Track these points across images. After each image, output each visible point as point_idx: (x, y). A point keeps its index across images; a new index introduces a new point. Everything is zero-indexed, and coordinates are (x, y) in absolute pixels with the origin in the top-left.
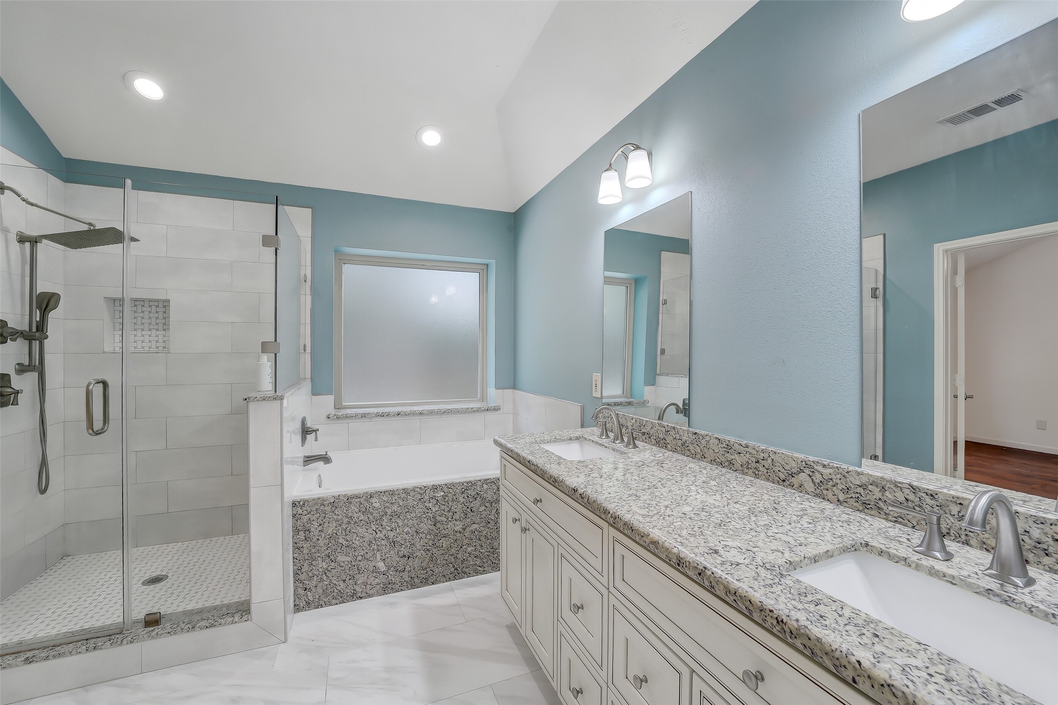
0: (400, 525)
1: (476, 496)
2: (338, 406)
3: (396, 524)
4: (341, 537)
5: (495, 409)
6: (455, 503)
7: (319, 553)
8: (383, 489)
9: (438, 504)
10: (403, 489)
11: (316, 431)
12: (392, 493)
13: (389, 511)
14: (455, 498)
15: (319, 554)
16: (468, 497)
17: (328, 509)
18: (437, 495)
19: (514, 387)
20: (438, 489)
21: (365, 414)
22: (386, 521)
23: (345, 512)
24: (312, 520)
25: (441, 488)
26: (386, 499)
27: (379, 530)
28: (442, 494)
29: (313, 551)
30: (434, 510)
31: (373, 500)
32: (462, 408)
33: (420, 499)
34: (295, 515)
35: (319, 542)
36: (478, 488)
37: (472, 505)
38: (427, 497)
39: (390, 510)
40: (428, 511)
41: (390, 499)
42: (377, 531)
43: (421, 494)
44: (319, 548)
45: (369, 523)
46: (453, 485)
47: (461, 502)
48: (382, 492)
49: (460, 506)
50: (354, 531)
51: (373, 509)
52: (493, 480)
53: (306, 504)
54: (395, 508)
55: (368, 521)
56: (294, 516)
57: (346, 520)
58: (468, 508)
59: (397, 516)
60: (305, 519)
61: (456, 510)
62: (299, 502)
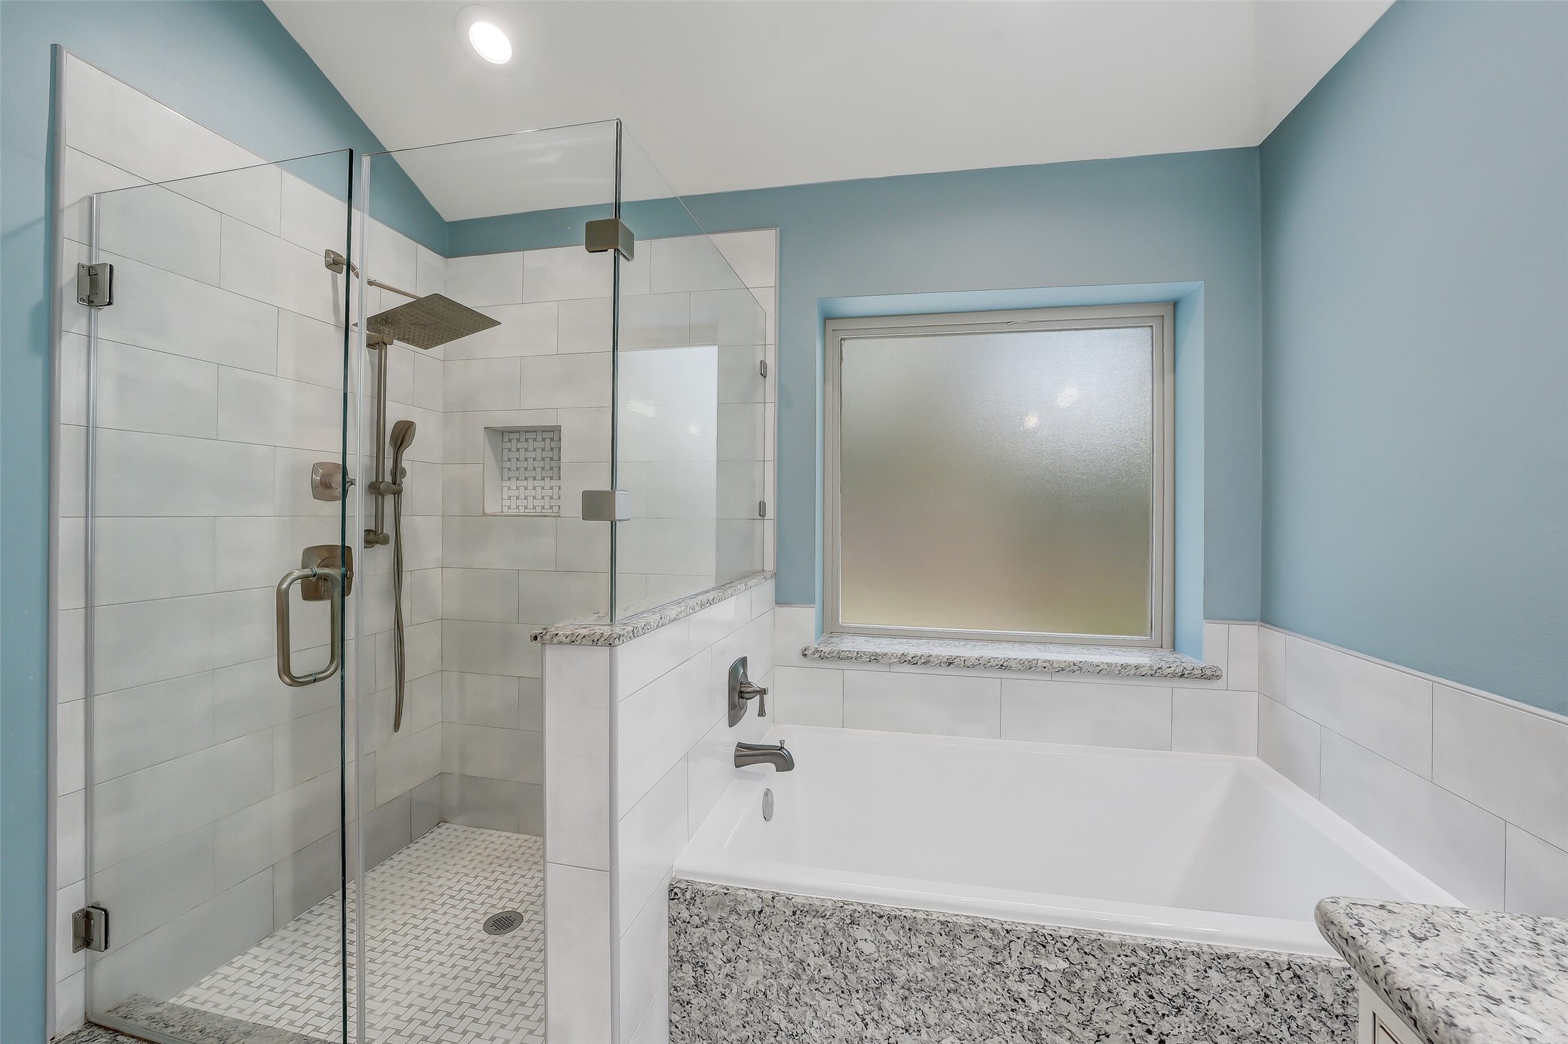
0: (932, 1021)
1: (1179, 1002)
2: (829, 626)
3: (919, 1015)
4: (775, 1007)
5: (1203, 677)
6: (1104, 1005)
7: (725, 1029)
8: (887, 907)
9: (1049, 992)
10: (942, 923)
11: (763, 692)
12: (910, 925)
13: (902, 975)
14: (1104, 988)
15: (725, 1033)
16: (1151, 997)
17: (747, 925)
18: (1044, 963)
19: (1267, 616)
20: (1050, 948)
21: (877, 654)
22: (891, 997)
23: (787, 943)
24: (710, 942)
25: (1059, 945)
26: (893, 938)
27: (873, 1019)
28: (1063, 965)
29: (712, 1019)
30: (1035, 1007)
31: (859, 933)
32: (1108, 664)
33: (991, 964)
34: (675, 921)
35: (726, 1002)
36: (1190, 977)
37: (1165, 1026)
38: (1012, 964)
39: (904, 971)
40: (1015, 1006)
41: (905, 940)
42: (868, 1019)
43: (997, 951)
44: (726, 1018)
45: (846, 991)
46: (1100, 948)
47: (1127, 1006)
48: (881, 917)
49: (1121, 1020)
50: (808, 1000)
51: (857, 957)
52: (1247, 964)
53: (698, 901)
54: (917, 969)
55: (844, 985)
56: (673, 921)
57: (788, 967)
58: (1149, 1032)
59: (923, 994)
60: (697, 935)
61: (1108, 1029)
62: (684, 891)
